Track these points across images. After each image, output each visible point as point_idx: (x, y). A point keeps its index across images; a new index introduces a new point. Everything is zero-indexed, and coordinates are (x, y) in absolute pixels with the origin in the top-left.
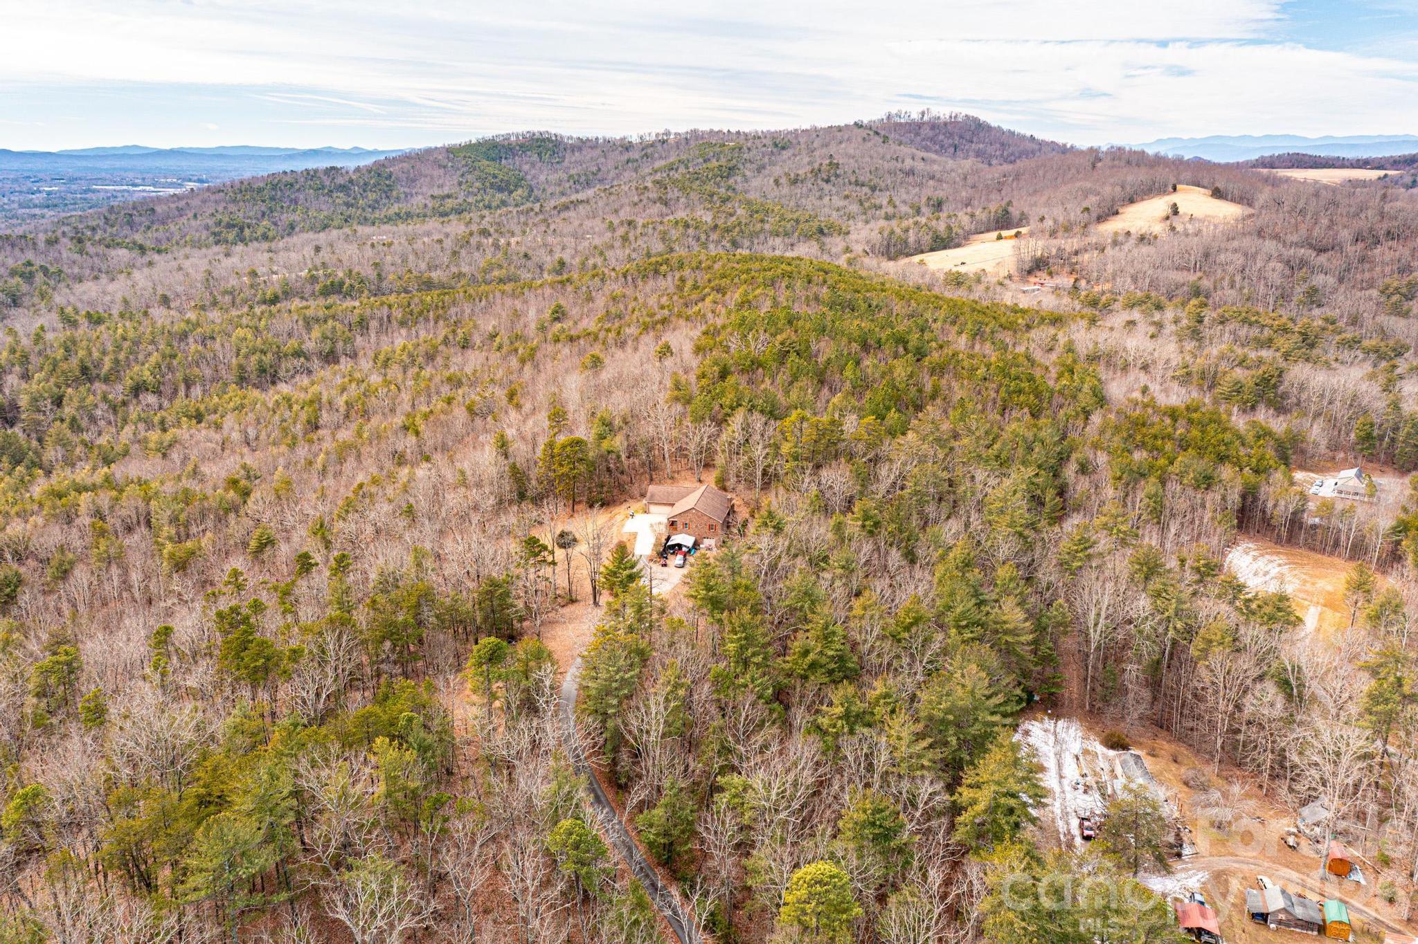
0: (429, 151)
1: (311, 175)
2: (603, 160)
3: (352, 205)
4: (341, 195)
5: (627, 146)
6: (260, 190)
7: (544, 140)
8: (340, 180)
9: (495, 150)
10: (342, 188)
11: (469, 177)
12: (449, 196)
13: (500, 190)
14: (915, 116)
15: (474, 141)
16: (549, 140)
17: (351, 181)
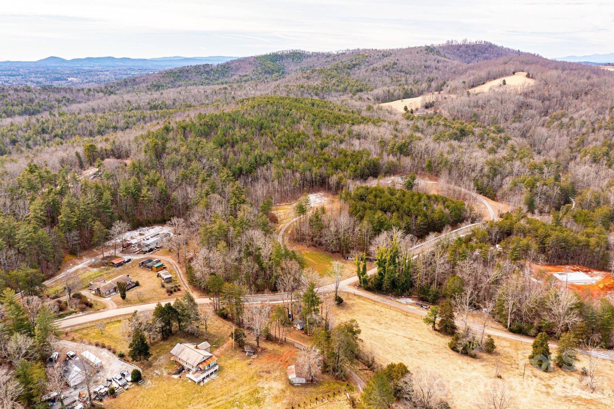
0: (248, 58)
1: (197, 67)
2: (316, 61)
3: (208, 79)
4: (205, 75)
5: (329, 55)
6: (175, 73)
7: (296, 53)
8: (208, 69)
9: (276, 58)
10: (208, 72)
11: (259, 68)
12: (246, 76)
13: (269, 73)
14: (460, 42)
15: (269, 54)
16: (299, 53)
17: (212, 70)
